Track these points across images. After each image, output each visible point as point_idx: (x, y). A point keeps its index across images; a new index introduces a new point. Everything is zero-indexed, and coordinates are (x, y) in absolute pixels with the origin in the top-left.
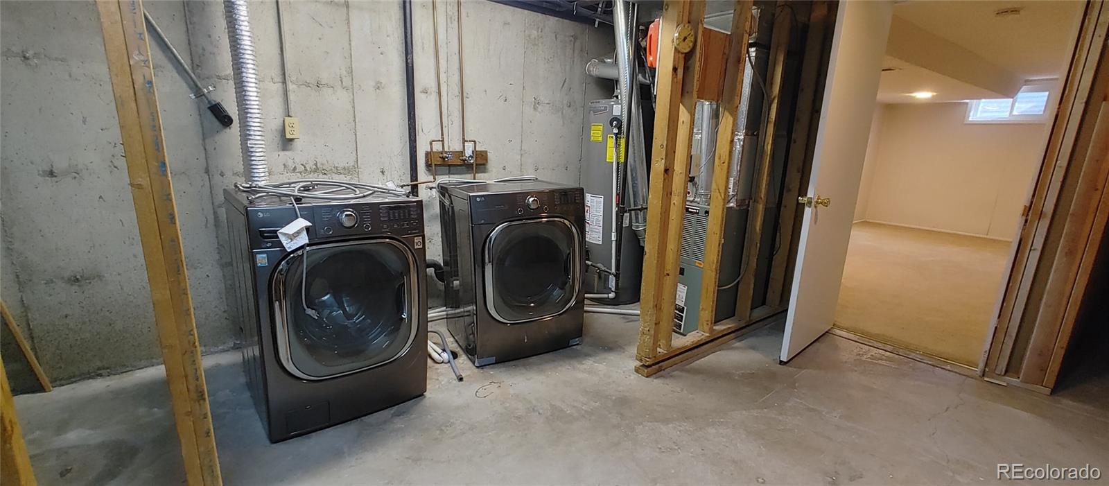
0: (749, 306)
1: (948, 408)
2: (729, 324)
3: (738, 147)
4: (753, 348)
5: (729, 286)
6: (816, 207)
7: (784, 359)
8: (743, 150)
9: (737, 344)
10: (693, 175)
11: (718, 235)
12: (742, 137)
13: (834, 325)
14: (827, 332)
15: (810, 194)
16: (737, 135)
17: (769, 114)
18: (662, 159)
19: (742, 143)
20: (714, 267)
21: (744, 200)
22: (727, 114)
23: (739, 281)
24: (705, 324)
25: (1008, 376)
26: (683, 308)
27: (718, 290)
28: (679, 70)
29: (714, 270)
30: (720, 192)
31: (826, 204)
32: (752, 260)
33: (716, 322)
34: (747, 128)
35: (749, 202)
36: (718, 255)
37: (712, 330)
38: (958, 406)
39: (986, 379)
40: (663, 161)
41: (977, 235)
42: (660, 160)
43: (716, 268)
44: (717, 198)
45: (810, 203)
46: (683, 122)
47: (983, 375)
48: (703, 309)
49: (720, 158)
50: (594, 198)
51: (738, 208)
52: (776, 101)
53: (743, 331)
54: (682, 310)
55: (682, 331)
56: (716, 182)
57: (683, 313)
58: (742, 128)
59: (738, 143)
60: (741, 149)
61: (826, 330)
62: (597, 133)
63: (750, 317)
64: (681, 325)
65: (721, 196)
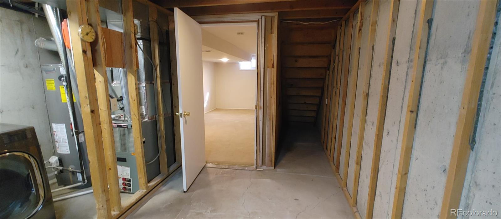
0: (167, 167)
1: (247, 188)
2: (158, 179)
3: (143, 90)
4: (171, 188)
5: (154, 160)
6: (184, 117)
7: (185, 190)
8: (146, 92)
9: (164, 188)
10: (113, 111)
11: (139, 138)
12: (144, 85)
13: (206, 162)
14: (204, 167)
15: (181, 111)
16: (142, 84)
17: (156, 73)
18: (88, 105)
19: (145, 88)
20: (141, 155)
21: (153, 116)
22: (131, 75)
23: (159, 157)
24: (143, 185)
25: (263, 166)
26: (130, 180)
27: (146, 165)
28: (88, 52)
29: (141, 157)
30: (136, 116)
31: (188, 115)
32: (163, 145)
33: (149, 182)
34: (146, 80)
35: (156, 117)
36: (142, 149)
37: (147, 187)
38: (250, 186)
39: (257, 169)
40: (89, 106)
41: (250, 109)
42: (86, 105)
43: (142, 155)
44: (135, 119)
45: (181, 116)
46: (100, 82)
47: (256, 168)
48: (140, 178)
49: (132, 98)
50: (58, 126)
51: (150, 120)
52: (158, 67)
53: (166, 180)
54: (129, 181)
55: (132, 192)
56: (133, 111)
57: (130, 182)
58: (143, 80)
59: (143, 88)
60: (145, 91)
61: (204, 166)
62: (51, 85)
63: (168, 172)
64: (130, 189)
65: (137, 118)
